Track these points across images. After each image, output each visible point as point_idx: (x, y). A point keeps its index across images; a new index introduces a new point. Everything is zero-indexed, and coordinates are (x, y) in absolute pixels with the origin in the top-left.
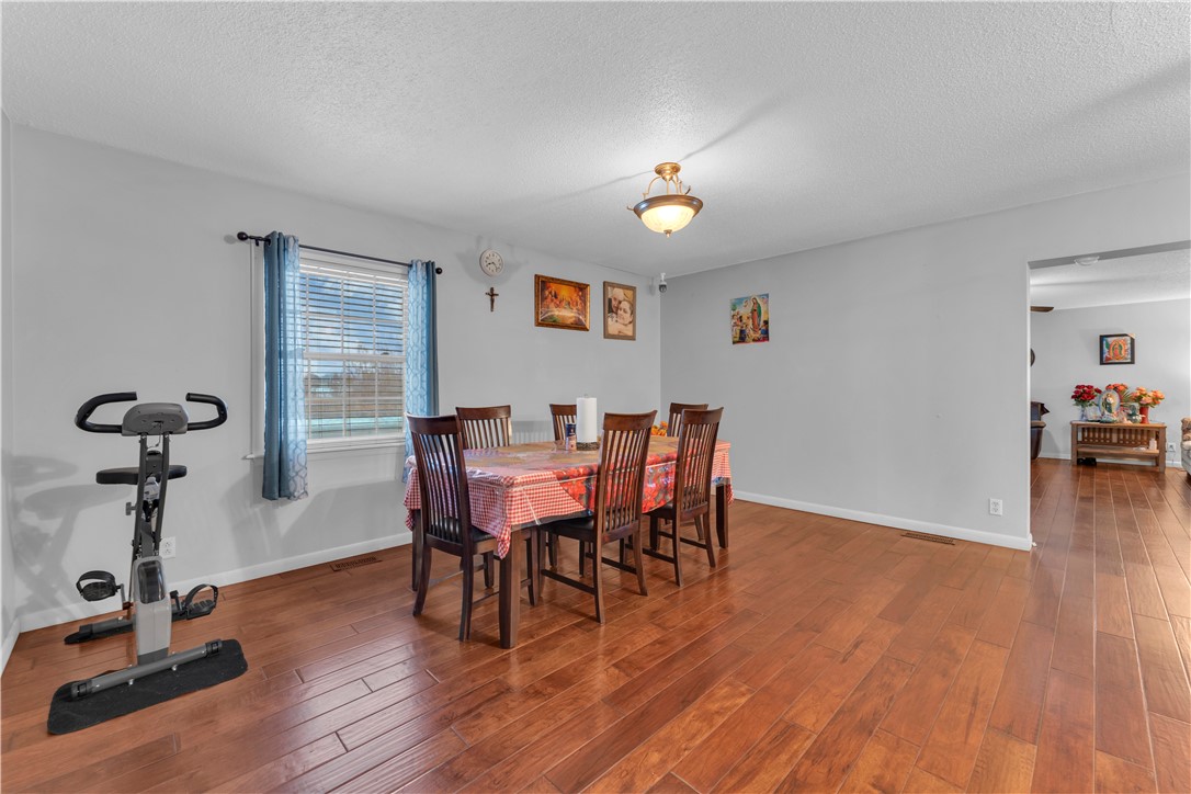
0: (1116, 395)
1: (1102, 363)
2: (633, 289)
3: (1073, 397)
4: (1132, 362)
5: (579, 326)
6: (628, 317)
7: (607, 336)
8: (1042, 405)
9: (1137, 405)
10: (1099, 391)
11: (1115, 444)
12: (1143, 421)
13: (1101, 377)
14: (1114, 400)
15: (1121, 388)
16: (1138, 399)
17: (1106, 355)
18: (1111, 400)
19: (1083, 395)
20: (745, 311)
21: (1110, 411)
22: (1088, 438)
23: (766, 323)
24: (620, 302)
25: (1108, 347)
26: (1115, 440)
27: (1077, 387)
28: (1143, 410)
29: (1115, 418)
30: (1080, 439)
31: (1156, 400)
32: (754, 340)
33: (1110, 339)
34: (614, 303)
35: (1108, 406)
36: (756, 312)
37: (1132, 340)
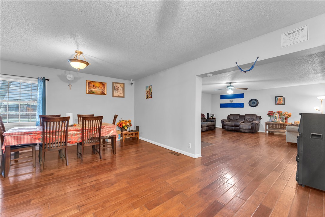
0: (278, 114)
1: (276, 105)
2: (124, 84)
3: (268, 115)
4: (284, 104)
5: (103, 93)
6: (122, 91)
7: (113, 96)
8: (260, 117)
9: (284, 117)
10: (274, 113)
11: (279, 129)
12: (286, 122)
13: (275, 109)
14: (277, 115)
15: (280, 112)
16: (284, 115)
17: (277, 102)
18: (276, 116)
19: (270, 114)
20: (148, 90)
21: (276, 119)
22: (272, 127)
23: (151, 93)
24: (118, 87)
25: (278, 100)
26: (279, 127)
27: (269, 112)
28: (286, 118)
29: (278, 121)
30: (270, 127)
31: (289, 116)
32: (150, 98)
33: (278, 98)
34: (116, 87)
35: (276, 117)
36: (150, 90)
37: (284, 98)
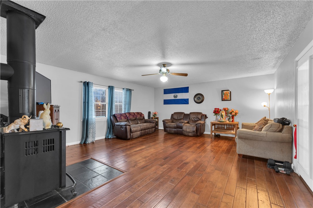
0: (224, 112)
1: (222, 100)
3: (214, 112)
4: (230, 100)
8: (206, 115)
9: (231, 115)
10: (221, 110)
11: (225, 129)
12: (232, 121)
13: (222, 105)
14: (224, 114)
15: (227, 109)
16: (231, 113)
17: (223, 97)
18: (223, 114)
19: (217, 112)
21: (222, 118)
22: (219, 127)
25: (224, 95)
26: (226, 128)
27: (215, 109)
28: (233, 117)
29: (224, 120)
30: (216, 127)
31: (236, 114)
33: (225, 92)
35: (222, 116)
37: (230, 92)
